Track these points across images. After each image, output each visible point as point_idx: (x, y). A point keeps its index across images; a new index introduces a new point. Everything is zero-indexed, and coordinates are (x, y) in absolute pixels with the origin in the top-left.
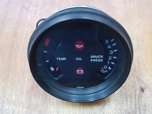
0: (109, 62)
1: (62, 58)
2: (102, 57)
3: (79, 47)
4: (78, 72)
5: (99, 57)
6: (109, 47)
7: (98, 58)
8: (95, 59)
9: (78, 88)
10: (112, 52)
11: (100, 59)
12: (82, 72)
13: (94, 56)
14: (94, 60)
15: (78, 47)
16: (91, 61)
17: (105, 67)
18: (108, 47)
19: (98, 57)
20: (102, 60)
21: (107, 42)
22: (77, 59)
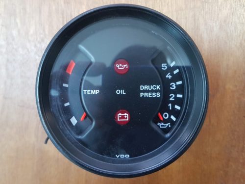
0: (170, 105)
1: (92, 91)
2: (158, 87)
3: (122, 67)
4: (120, 118)
5: (154, 87)
6: (169, 76)
7: (152, 91)
8: (148, 91)
9: (120, 157)
10: (174, 86)
11: (156, 91)
12: (126, 118)
13: (146, 87)
14: (146, 94)
15: (120, 67)
16: (141, 95)
17: (166, 116)
18: (167, 76)
19: (152, 87)
20: (158, 95)
21: (165, 68)
22: (118, 92)
